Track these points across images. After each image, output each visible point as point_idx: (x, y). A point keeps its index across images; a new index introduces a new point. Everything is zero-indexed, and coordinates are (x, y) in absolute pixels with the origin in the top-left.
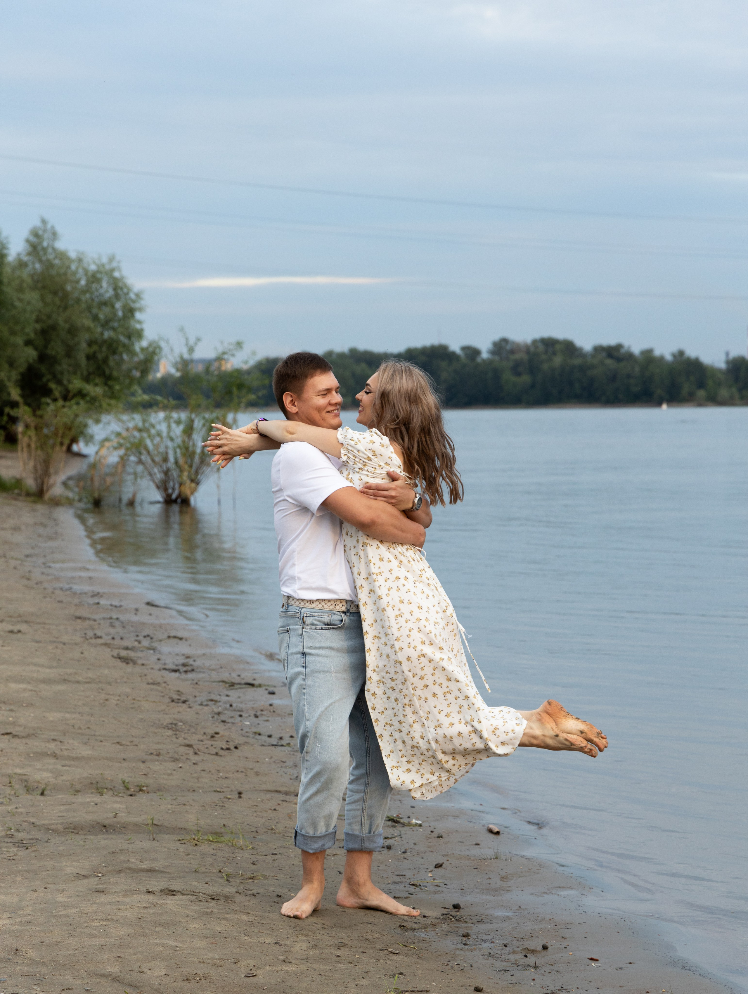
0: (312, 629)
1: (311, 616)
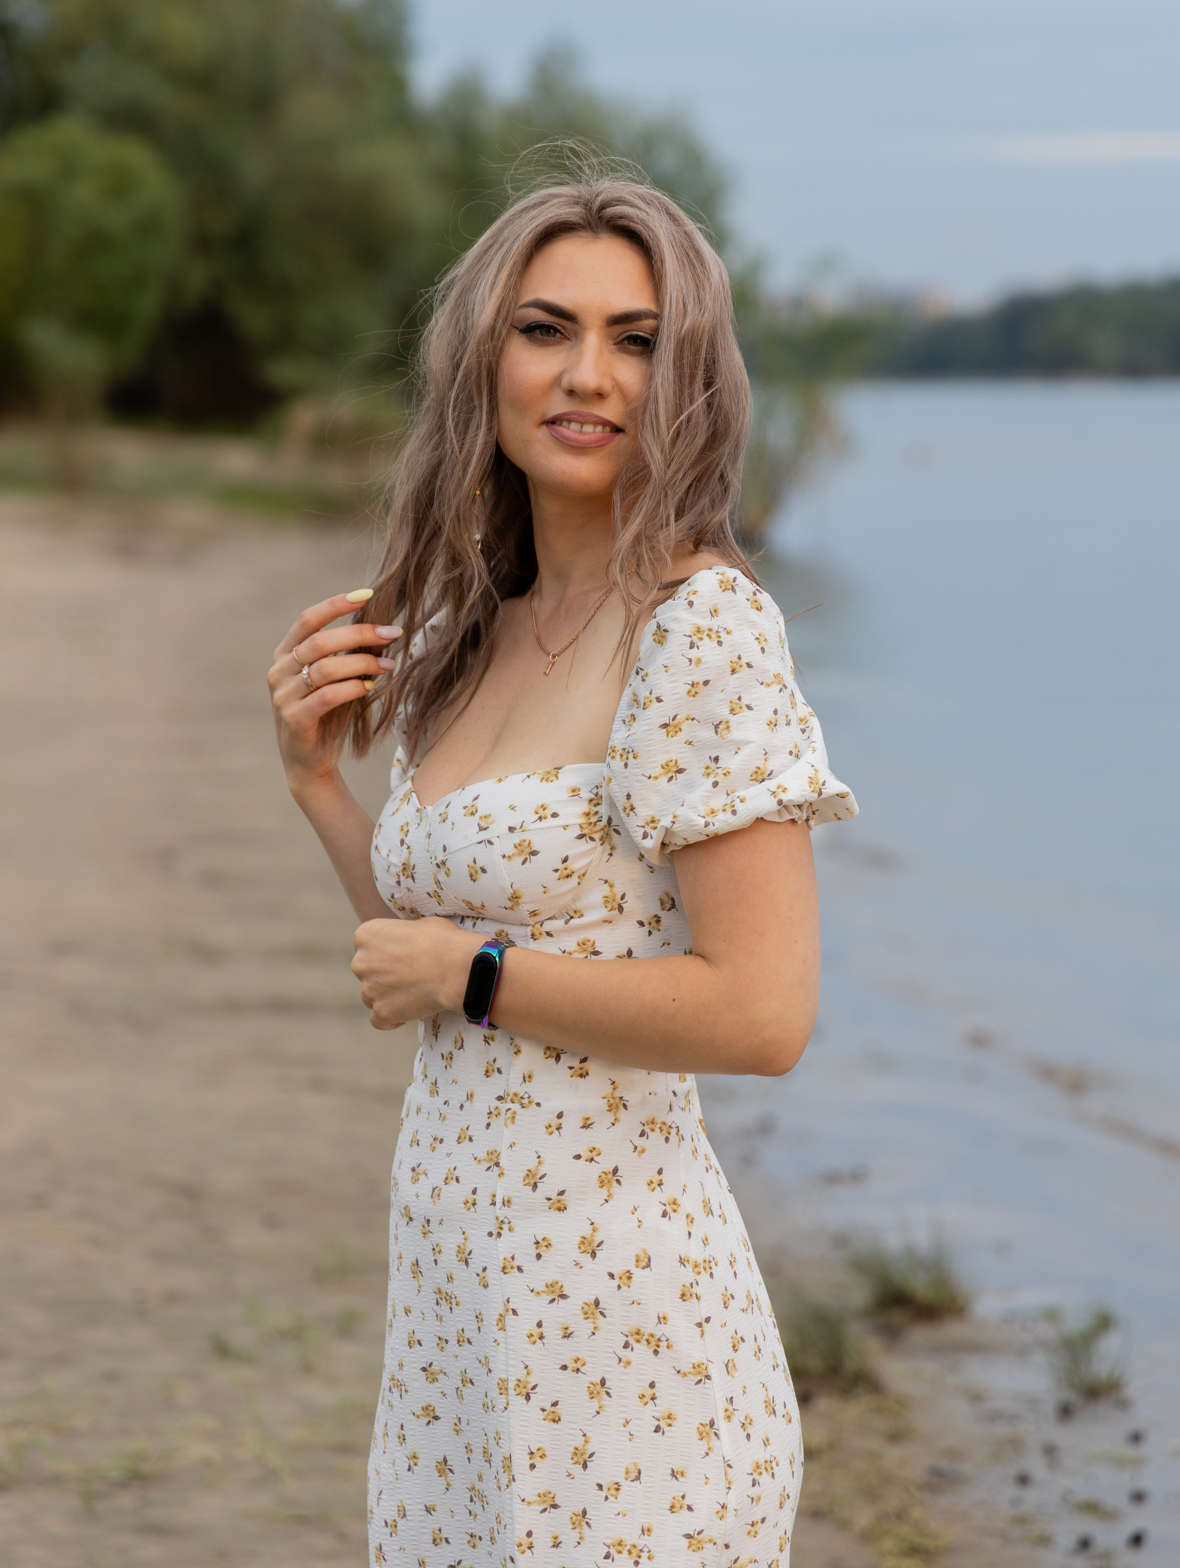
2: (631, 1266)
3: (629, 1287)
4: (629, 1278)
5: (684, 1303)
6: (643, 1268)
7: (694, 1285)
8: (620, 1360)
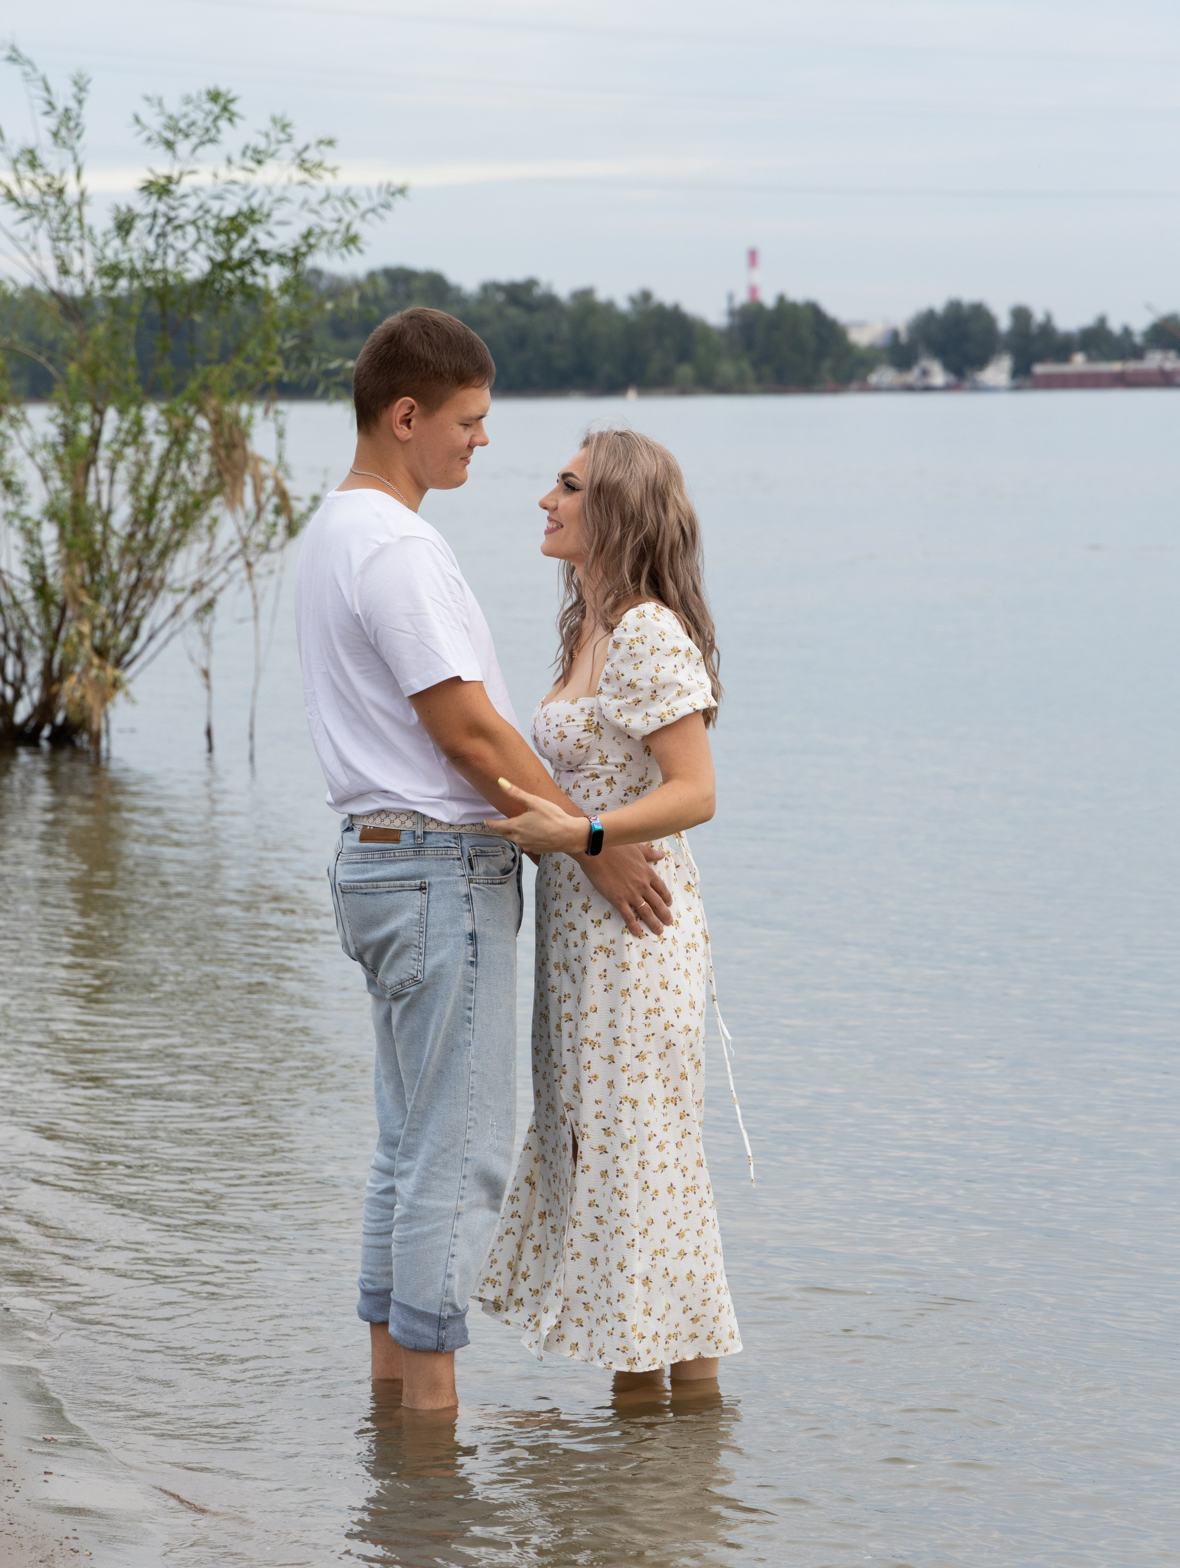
0: (488, 883)
1: (484, 854)
8: (593, 958)
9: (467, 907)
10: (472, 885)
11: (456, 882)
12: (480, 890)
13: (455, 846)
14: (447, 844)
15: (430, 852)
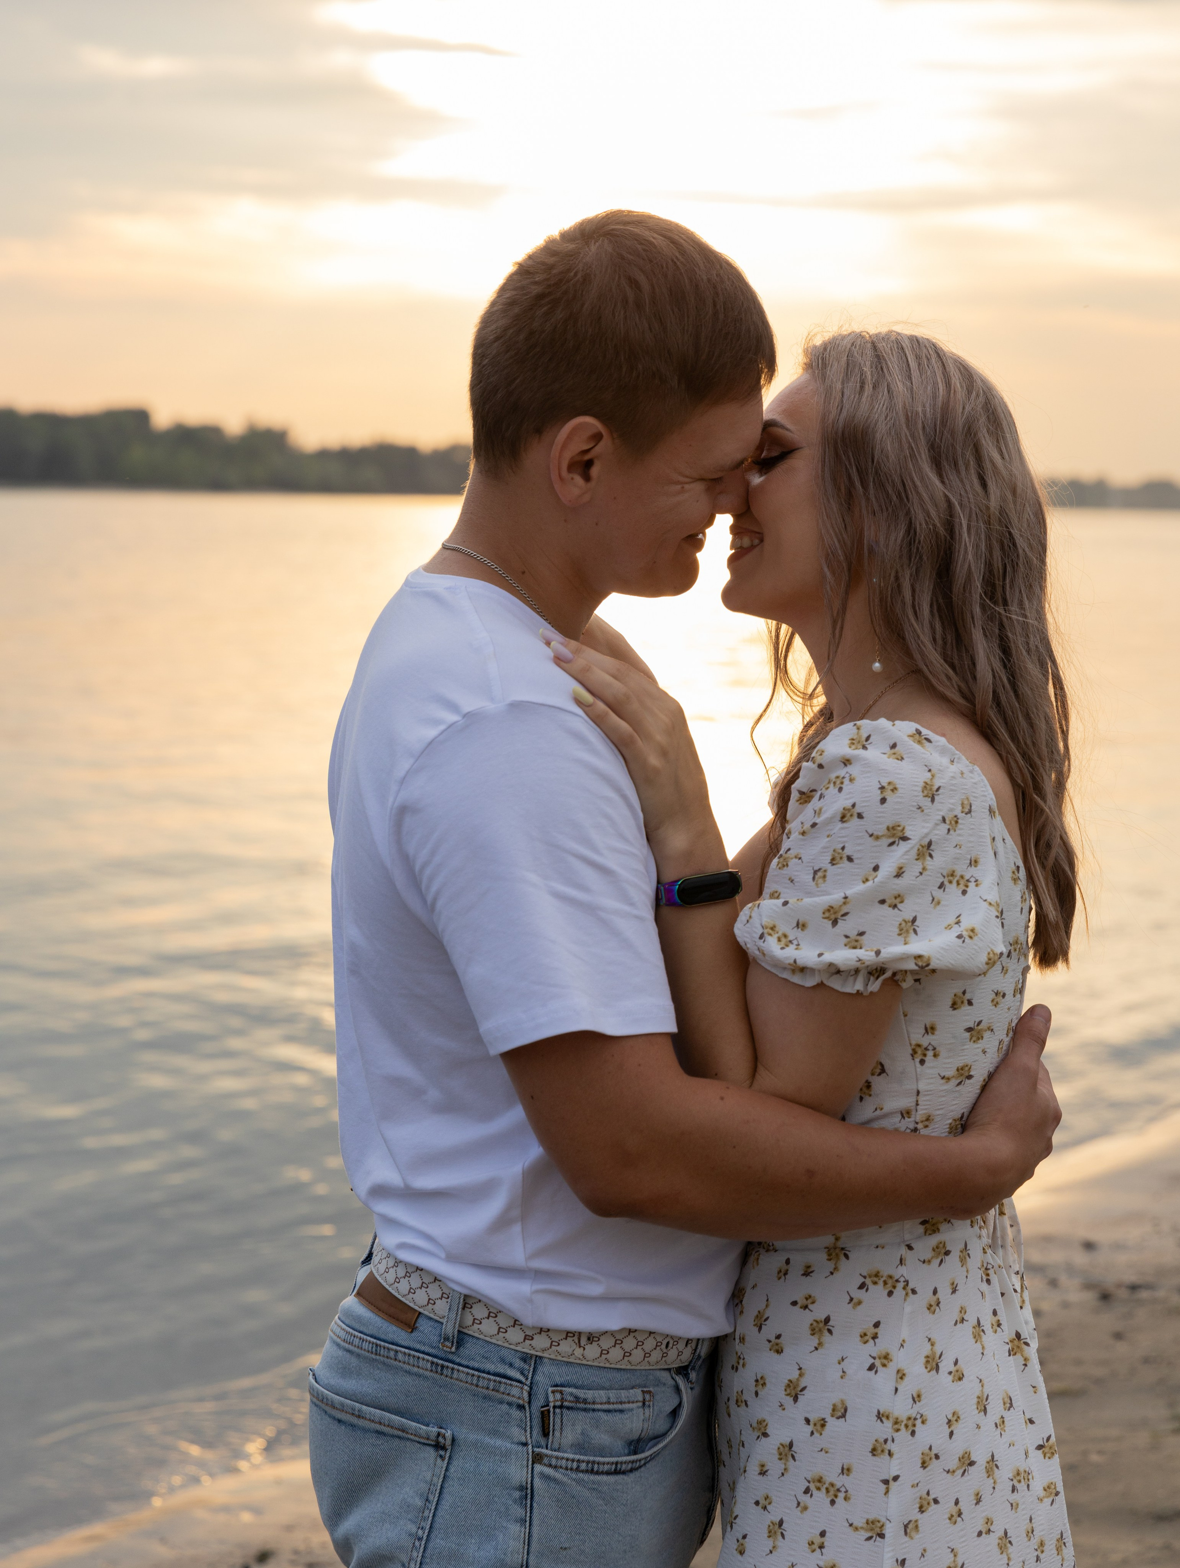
0: (578, 1469)
1: (581, 1406)
2: (826, 1414)
3: (821, 1434)
4: (823, 1426)
5: (874, 1458)
6: (838, 1418)
7: (889, 1442)
8: (799, 1504)
9: (519, 1512)
10: (538, 1468)
11: (506, 1455)
12: (555, 1480)
13: (518, 1376)
14: (502, 1369)
15: (462, 1376)
